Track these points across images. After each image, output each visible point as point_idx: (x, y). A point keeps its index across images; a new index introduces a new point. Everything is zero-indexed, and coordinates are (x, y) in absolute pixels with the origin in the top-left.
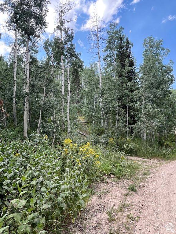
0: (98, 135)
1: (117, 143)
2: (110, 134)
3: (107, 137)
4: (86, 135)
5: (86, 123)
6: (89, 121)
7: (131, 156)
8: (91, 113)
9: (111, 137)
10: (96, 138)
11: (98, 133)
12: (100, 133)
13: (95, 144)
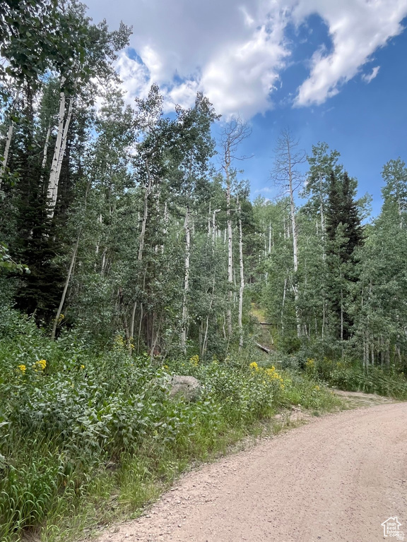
0: (289, 352)
1: (320, 367)
2: (310, 352)
3: (305, 356)
4: (269, 350)
5: (268, 327)
6: (273, 323)
7: (342, 389)
8: (279, 311)
9: (312, 357)
10: (285, 357)
11: (289, 348)
12: (292, 348)
13: (285, 366)
